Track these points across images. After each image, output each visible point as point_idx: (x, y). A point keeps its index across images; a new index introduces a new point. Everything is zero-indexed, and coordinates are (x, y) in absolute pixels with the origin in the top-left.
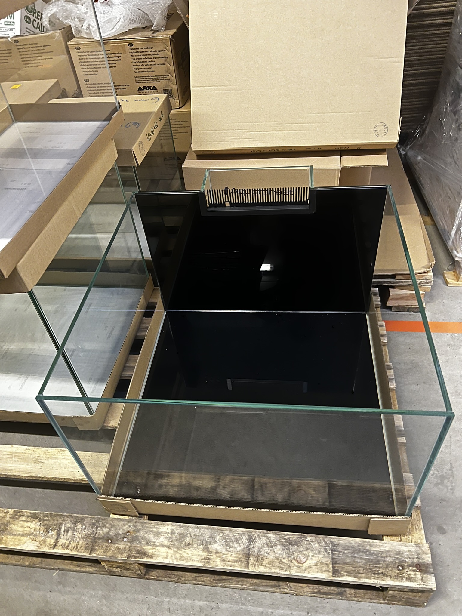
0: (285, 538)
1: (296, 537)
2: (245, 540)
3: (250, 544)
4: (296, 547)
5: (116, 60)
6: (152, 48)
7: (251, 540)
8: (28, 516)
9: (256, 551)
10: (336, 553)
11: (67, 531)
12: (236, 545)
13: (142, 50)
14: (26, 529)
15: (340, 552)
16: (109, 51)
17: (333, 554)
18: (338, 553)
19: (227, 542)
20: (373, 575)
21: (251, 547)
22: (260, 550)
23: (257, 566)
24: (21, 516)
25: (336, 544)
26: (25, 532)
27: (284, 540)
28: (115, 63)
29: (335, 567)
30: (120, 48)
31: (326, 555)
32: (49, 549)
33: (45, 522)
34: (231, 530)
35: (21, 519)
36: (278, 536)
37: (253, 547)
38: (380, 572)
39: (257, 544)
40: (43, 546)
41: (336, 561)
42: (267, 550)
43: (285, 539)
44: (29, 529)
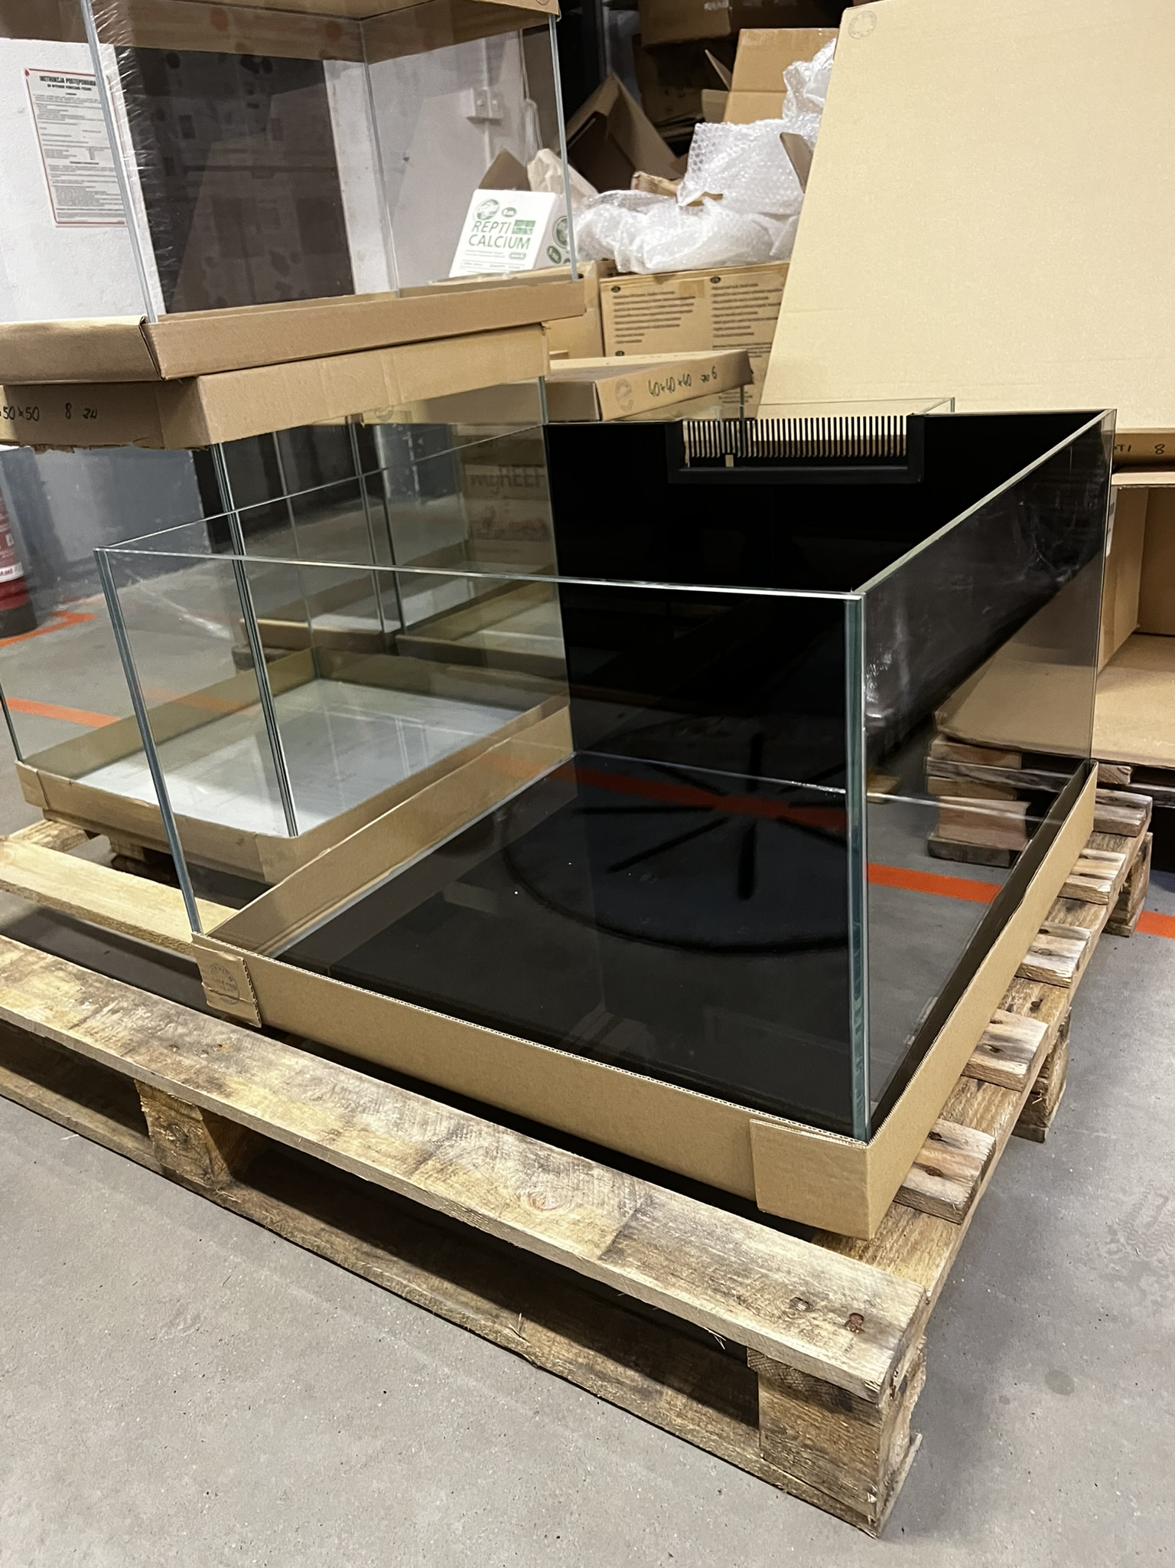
0: (540, 1153)
1: (565, 1159)
2: (442, 1129)
3: (447, 1139)
4: (551, 1176)
5: (681, 312)
6: (756, 285)
7: (455, 1133)
8: (70, 973)
9: (452, 1153)
10: (644, 1218)
11: (114, 1012)
12: (415, 1130)
13: (737, 290)
14: (52, 990)
15: (655, 1219)
16: (673, 293)
17: (634, 1217)
18: (648, 1220)
19: (400, 1119)
20: (709, 1292)
21: (447, 1143)
22: (461, 1155)
23: (432, 1179)
24: (61, 969)
25: (656, 1204)
26: (47, 993)
27: (534, 1157)
28: (679, 319)
29: (620, 1243)
30: (695, 286)
31: (616, 1213)
32: (62, 1028)
33: (91, 989)
34: (425, 1103)
35: (55, 973)
36: (525, 1146)
37: (452, 1146)
38: (734, 1292)
39: (463, 1143)
40: (56, 1020)
41: (632, 1233)
42: (480, 1161)
43: (536, 1155)
44: (56, 991)
